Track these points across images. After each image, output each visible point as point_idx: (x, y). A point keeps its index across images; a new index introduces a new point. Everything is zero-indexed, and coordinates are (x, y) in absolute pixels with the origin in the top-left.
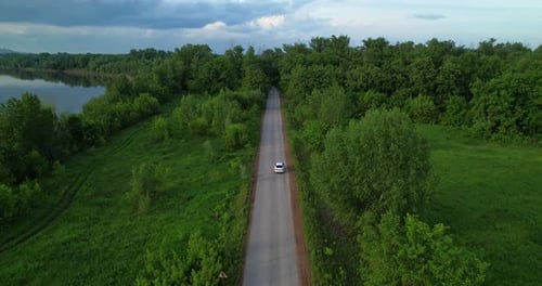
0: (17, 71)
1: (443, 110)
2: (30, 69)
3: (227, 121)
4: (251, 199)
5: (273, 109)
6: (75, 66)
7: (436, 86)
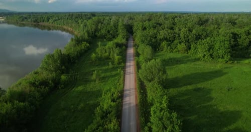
0: (18, 23)
1: (190, 49)
2: (24, 22)
3: (115, 55)
4: (124, 80)
5: (130, 47)
6: (43, 21)
7: (189, 39)
